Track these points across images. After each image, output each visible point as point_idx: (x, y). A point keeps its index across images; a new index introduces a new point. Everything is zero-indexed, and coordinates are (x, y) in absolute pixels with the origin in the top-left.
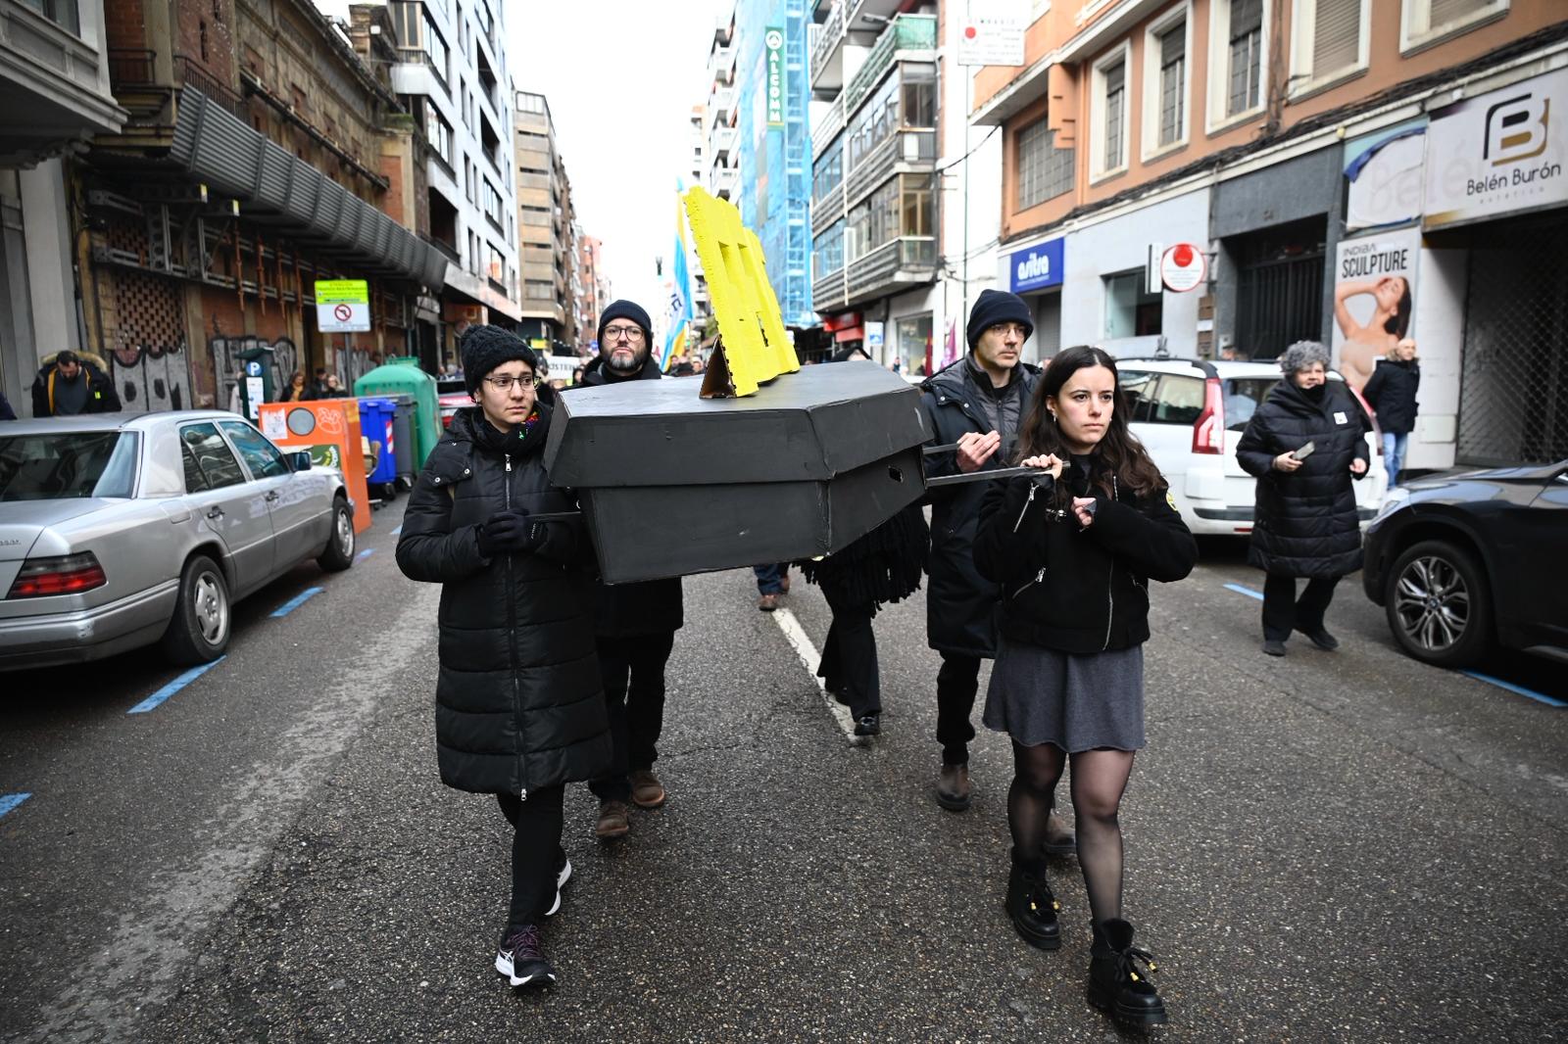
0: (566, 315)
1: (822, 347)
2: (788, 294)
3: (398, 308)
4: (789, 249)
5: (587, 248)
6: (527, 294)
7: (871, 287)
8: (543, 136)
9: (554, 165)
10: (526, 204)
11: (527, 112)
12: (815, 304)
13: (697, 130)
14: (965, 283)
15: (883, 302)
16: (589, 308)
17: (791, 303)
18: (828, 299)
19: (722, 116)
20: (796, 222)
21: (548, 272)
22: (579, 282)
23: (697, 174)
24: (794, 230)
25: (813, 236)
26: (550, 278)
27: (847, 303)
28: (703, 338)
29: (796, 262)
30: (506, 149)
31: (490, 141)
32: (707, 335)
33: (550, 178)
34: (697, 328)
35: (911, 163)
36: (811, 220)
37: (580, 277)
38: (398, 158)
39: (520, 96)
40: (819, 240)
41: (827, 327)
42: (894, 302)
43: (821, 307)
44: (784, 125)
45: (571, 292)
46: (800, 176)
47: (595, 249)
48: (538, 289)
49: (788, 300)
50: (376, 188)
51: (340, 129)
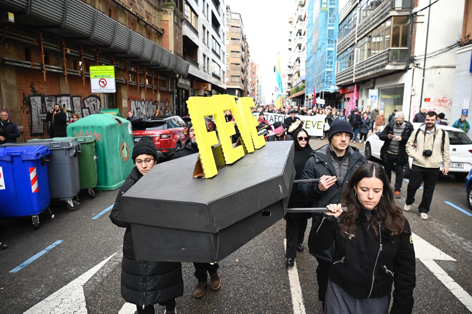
0: (245, 88)
1: (337, 99)
2: (325, 79)
3: (167, 83)
4: (327, 60)
5: (254, 66)
6: (231, 80)
7: (369, 74)
8: (238, 27)
9: (243, 38)
10: (232, 50)
11: (234, 19)
12: (336, 82)
13: (291, 25)
14: (424, 69)
15: (372, 80)
16: (253, 85)
17: (327, 82)
18: (344, 80)
19: (300, 18)
20: (330, 49)
21: (239, 73)
22: (250, 77)
23: (290, 40)
24: (330, 52)
25: (337, 55)
26: (239, 75)
27: (354, 82)
28: (289, 95)
29: (329, 65)
30: (223, 28)
31: (216, 24)
32: (291, 94)
33: (241, 41)
34: (287, 92)
35: (398, 11)
36: (337, 48)
37: (251, 75)
38: (168, 21)
39: (232, 14)
40: (339, 56)
41: (341, 92)
42: (377, 80)
43: (339, 83)
44: (328, 9)
45: (247, 80)
46: (333, 30)
47: (256, 67)
48: (235, 79)
49: (325, 81)
50: (159, 34)
51: (138, 6)
